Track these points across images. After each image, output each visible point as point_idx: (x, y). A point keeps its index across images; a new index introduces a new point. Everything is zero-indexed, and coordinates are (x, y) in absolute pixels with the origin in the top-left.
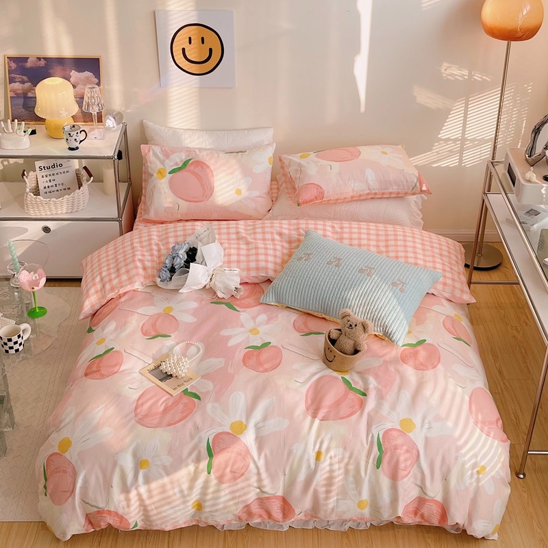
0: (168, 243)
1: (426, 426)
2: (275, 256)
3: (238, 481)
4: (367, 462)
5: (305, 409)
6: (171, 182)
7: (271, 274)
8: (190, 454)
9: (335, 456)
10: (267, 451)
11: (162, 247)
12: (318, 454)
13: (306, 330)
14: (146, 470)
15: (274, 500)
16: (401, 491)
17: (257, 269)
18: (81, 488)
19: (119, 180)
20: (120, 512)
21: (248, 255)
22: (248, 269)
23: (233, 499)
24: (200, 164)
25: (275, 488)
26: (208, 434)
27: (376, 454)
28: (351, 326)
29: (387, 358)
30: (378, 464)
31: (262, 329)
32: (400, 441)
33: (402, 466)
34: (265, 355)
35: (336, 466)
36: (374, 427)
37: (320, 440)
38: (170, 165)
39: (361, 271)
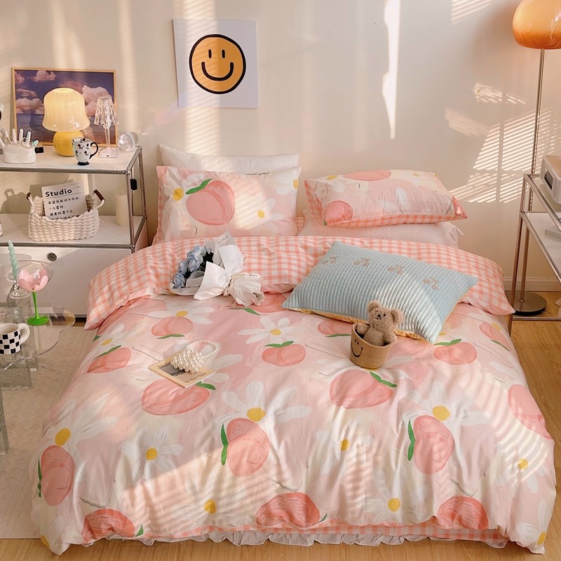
0: (183, 253)
1: (462, 415)
2: (299, 266)
3: (257, 473)
4: (398, 452)
5: (330, 398)
6: (188, 202)
7: (294, 281)
8: (202, 442)
9: (362, 445)
10: (287, 438)
11: (177, 258)
12: (344, 443)
13: (331, 332)
14: (153, 461)
15: (295, 498)
16: (435, 486)
17: (280, 277)
18: (80, 483)
19: (132, 213)
20: (124, 512)
21: (270, 264)
22: (270, 278)
23: (250, 495)
24: (219, 184)
25: (297, 484)
26: (223, 421)
27: (408, 443)
28: (379, 316)
29: (419, 355)
30: (410, 454)
31: (283, 330)
32: (432, 429)
33: (436, 456)
34: (286, 352)
35: (364, 457)
36: (404, 414)
37: (346, 427)
38: (188, 185)
39: (390, 269)
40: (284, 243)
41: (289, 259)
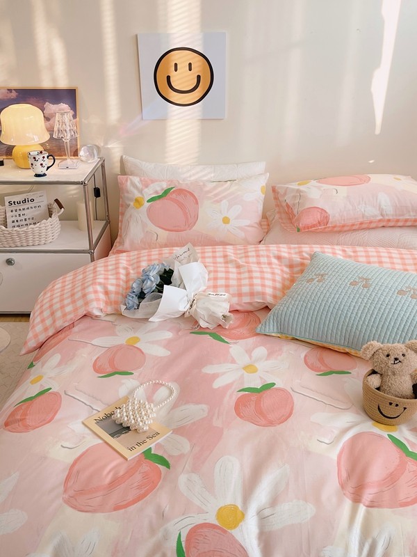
0: (138, 267)
2: (274, 280)
6: (149, 210)
7: (269, 300)
11: (131, 271)
13: (322, 368)
17: (252, 294)
21: (239, 279)
22: (240, 295)
24: (183, 192)
26: (180, 526)
28: (396, 359)
31: (260, 366)
34: (267, 401)
38: (149, 193)
39: (401, 292)
40: (254, 254)
41: (262, 272)
